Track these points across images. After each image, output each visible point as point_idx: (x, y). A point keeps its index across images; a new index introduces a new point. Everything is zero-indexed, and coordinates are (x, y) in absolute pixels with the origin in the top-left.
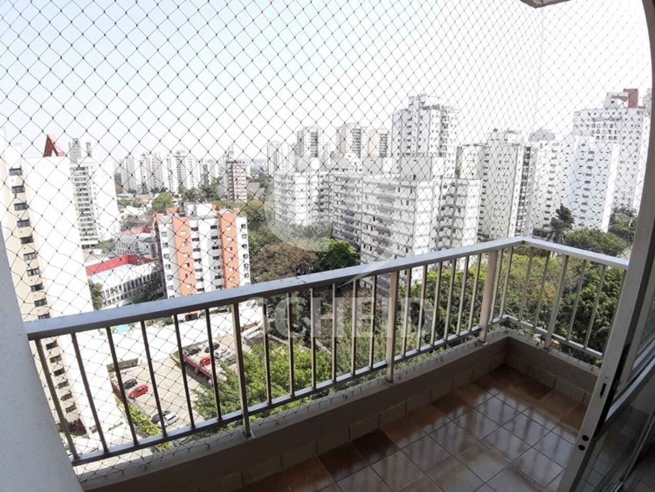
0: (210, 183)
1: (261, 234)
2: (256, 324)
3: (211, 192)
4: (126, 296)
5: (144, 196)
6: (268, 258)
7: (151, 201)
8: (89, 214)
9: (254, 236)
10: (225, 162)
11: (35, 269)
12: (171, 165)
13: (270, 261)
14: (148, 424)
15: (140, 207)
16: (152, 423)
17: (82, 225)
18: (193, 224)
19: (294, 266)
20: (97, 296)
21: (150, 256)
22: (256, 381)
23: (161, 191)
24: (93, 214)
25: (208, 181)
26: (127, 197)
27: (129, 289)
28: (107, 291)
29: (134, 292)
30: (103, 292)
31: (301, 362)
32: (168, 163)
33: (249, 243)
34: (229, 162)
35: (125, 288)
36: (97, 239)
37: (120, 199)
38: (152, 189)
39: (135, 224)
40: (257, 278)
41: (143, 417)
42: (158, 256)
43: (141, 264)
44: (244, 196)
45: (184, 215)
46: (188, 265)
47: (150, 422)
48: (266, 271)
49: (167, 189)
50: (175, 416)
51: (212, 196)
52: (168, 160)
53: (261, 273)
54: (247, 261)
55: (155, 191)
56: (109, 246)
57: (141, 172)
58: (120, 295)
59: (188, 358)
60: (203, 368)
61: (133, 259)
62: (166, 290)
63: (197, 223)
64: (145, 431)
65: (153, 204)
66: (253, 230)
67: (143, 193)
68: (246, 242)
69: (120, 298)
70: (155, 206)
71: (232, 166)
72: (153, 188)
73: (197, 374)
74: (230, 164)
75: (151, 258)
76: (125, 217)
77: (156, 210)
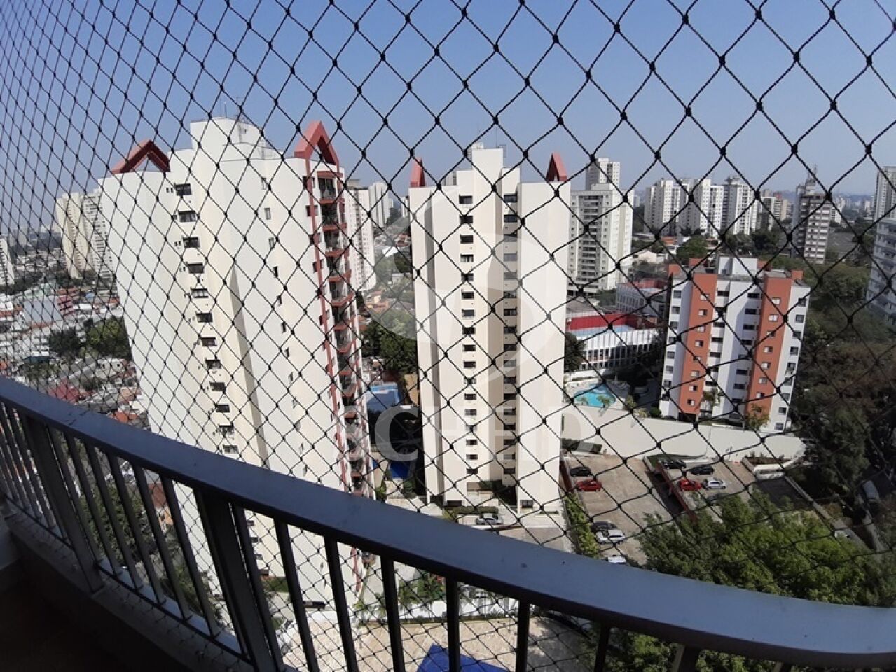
0: (770, 228)
1: (832, 320)
2: (780, 461)
3: (769, 241)
4: (611, 363)
5: (670, 238)
6: (835, 362)
7: (677, 246)
8: (594, 255)
9: (818, 321)
10: (799, 196)
11: (512, 310)
12: (715, 198)
13: (836, 368)
14: (585, 529)
15: (660, 252)
16: (590, 530)
17: (584, 267)
18: (721, 285)
19: (876, 390)
20: (576, 355)
21: (654, 321)
22: (736, 545)
23: (695, 234)
24: (598, 255)
25: (768, 224)
26: (647, 237)
27: (618, 356)
28: (590, 352)
29: (623, 361)
30: (585, 353)
31: (822, 550)
32: (711, 194)
33: (805, 330)
34: (805, 197)
35: (612, 354)
36: (597, 287)
37: (636, 239)
38: (682, 229)
39: (648, 274)
40: (806, 390)
41: (583, 518)
42: (663, 323)
43: (640, 328)
44: (821, 253)
45: (711, 272)
46: (702, 343)
47: (588, 528)
48: (825, 383)
49: (703, 231)
50: (620, 536)
51: (768, 248)
52: (711, 189)
53: (815, 385)
54: (795, 359)
55: (686, 232)
56: (608, 297)
57: (672, 205)
58: (604, 361)
59: (665, 470)
60: (680, 493)
61: (632, 321)
62: (662, 371)
63: (729, 286)
64: (579, 535)
65: (678, 250)
66: (820, 310)
67: (670, 235)
68: (800, 327)
69: (604, 365)
70: (681, 253)
71: (809, 204)
72: (684, 228)
73: (669, 497)
74: (806, 200)
75: (655, 323)
76: (638, 263)
77: (680, 259)
